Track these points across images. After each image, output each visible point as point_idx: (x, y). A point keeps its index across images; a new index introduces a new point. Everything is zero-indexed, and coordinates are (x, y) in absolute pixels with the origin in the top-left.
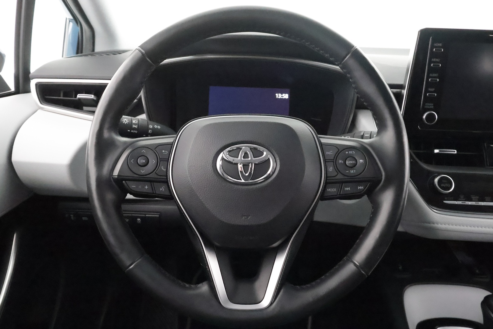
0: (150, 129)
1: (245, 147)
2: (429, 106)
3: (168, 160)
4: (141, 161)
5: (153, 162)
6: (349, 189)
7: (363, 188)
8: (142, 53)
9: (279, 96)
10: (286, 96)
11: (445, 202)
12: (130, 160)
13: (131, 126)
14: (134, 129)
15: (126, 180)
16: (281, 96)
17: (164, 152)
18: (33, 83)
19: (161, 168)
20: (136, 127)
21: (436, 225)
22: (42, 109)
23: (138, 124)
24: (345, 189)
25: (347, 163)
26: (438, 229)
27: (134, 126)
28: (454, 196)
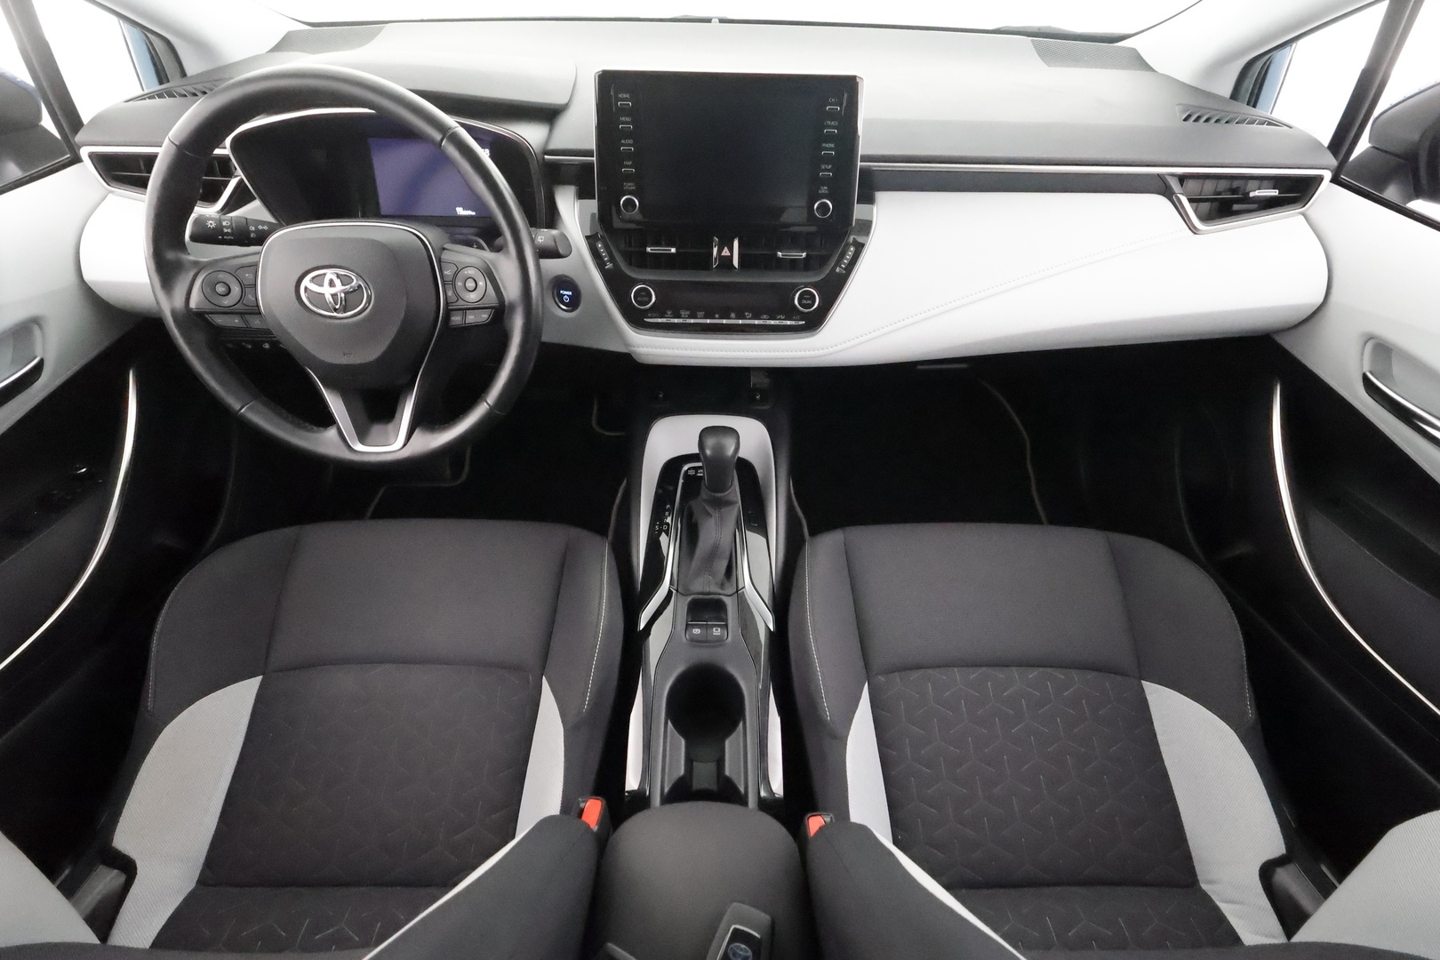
0: (253, 231)
1: (330, 274)
2: (626, 187)
3: (255, 285)
4: (221, 289)
5: (236, 289)
6: (473, 317)
7: (486, 316)
8: (176, 145)
11: (646, 320)
12: (206, 290)
13: (223, 231)
14: (227, 234)
15: (208, 313)
17: (249, 276)
18: (84, 152)
19: (248, 297)
20: (229, 230)
21: (635, 349)
22: (112, 192)
23: (231, 227)
24: (470, 317)
25: (467, 285)
26: (640, 354)
27: (225, 230)
28: (658, 310)
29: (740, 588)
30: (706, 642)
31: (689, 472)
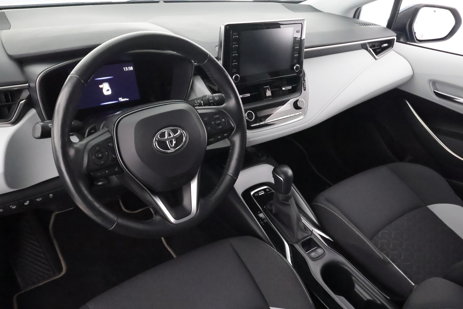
2: (234, 71)
4: (99, 155)
5: (106, 154)
6: (220, 137)
7: (226, 134)
8: (77, 78)
9: (126, 69)
10: (131, 68)
11: (252, 126)
12: (92, 157)
15: (93, 171)
16: (128, 69)
17: (110, 145)
19: (112, 156)
24: (218, 137)
25: (217, 122)
29: (312, 230)
30: (319, 256)
31: (255, 194)
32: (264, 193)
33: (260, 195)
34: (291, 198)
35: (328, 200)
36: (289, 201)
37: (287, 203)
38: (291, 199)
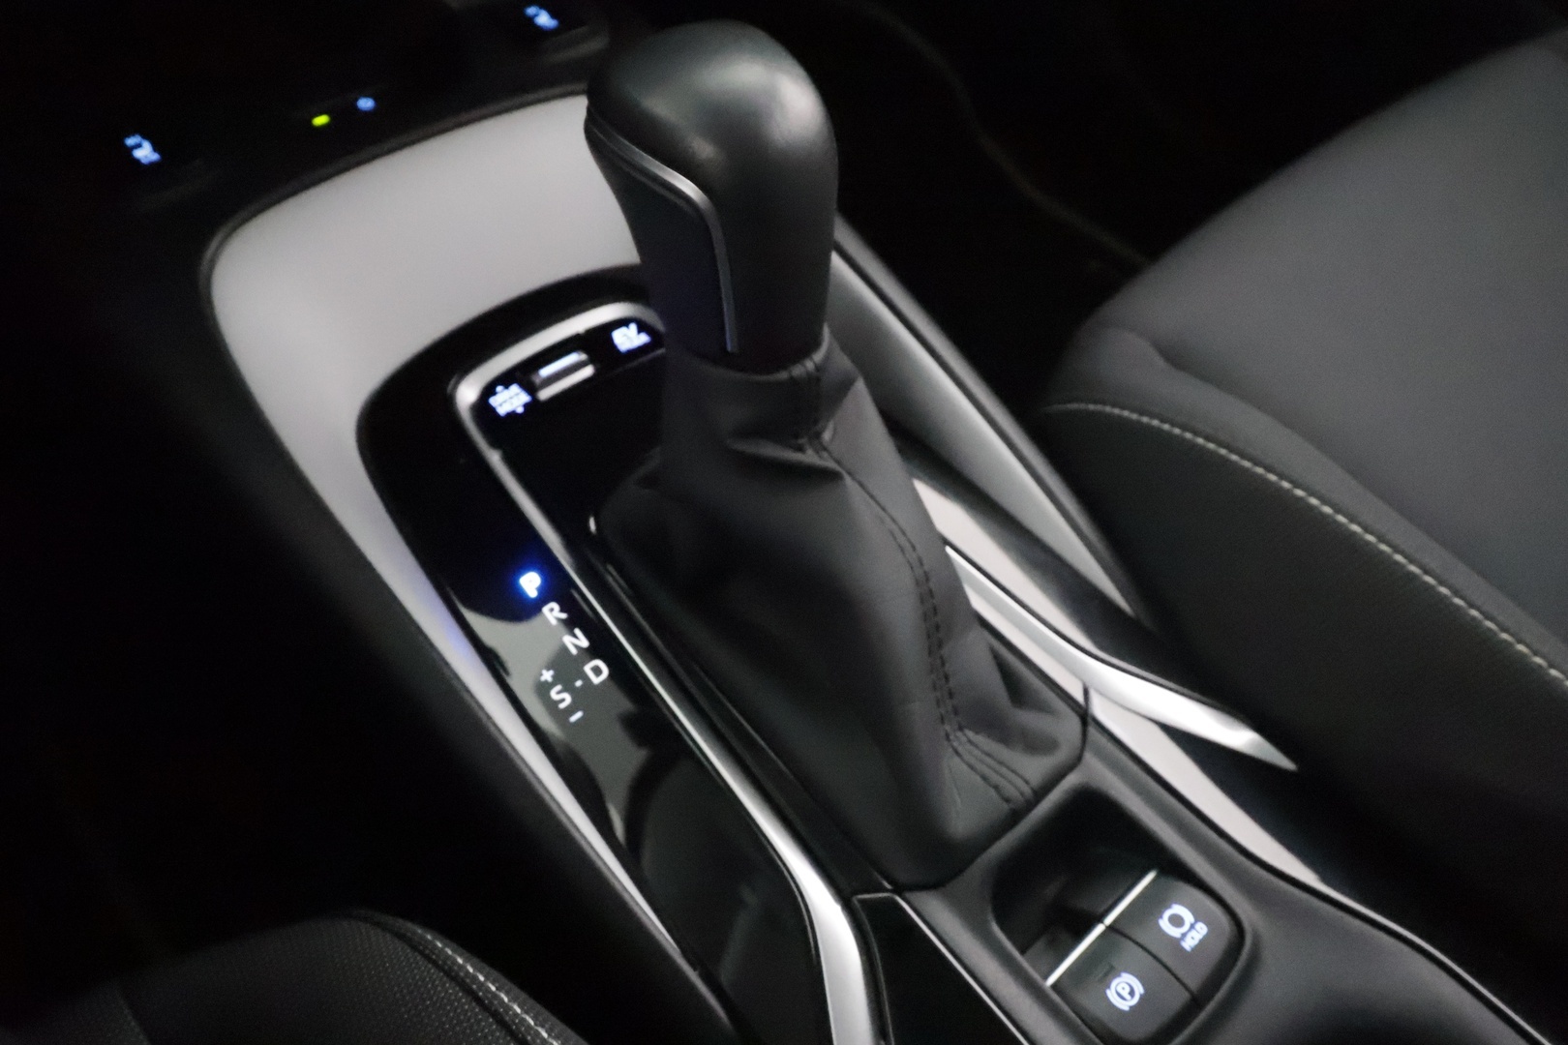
29: (1086, 692)
30: (1196, 1003)
31: (494, 401)
32: (588, 372)
33: (545, 394)
34: (845, 386)
35: (1177, 357)
36: (827, 436)
37: (809, 457)
38: (849, 402)
